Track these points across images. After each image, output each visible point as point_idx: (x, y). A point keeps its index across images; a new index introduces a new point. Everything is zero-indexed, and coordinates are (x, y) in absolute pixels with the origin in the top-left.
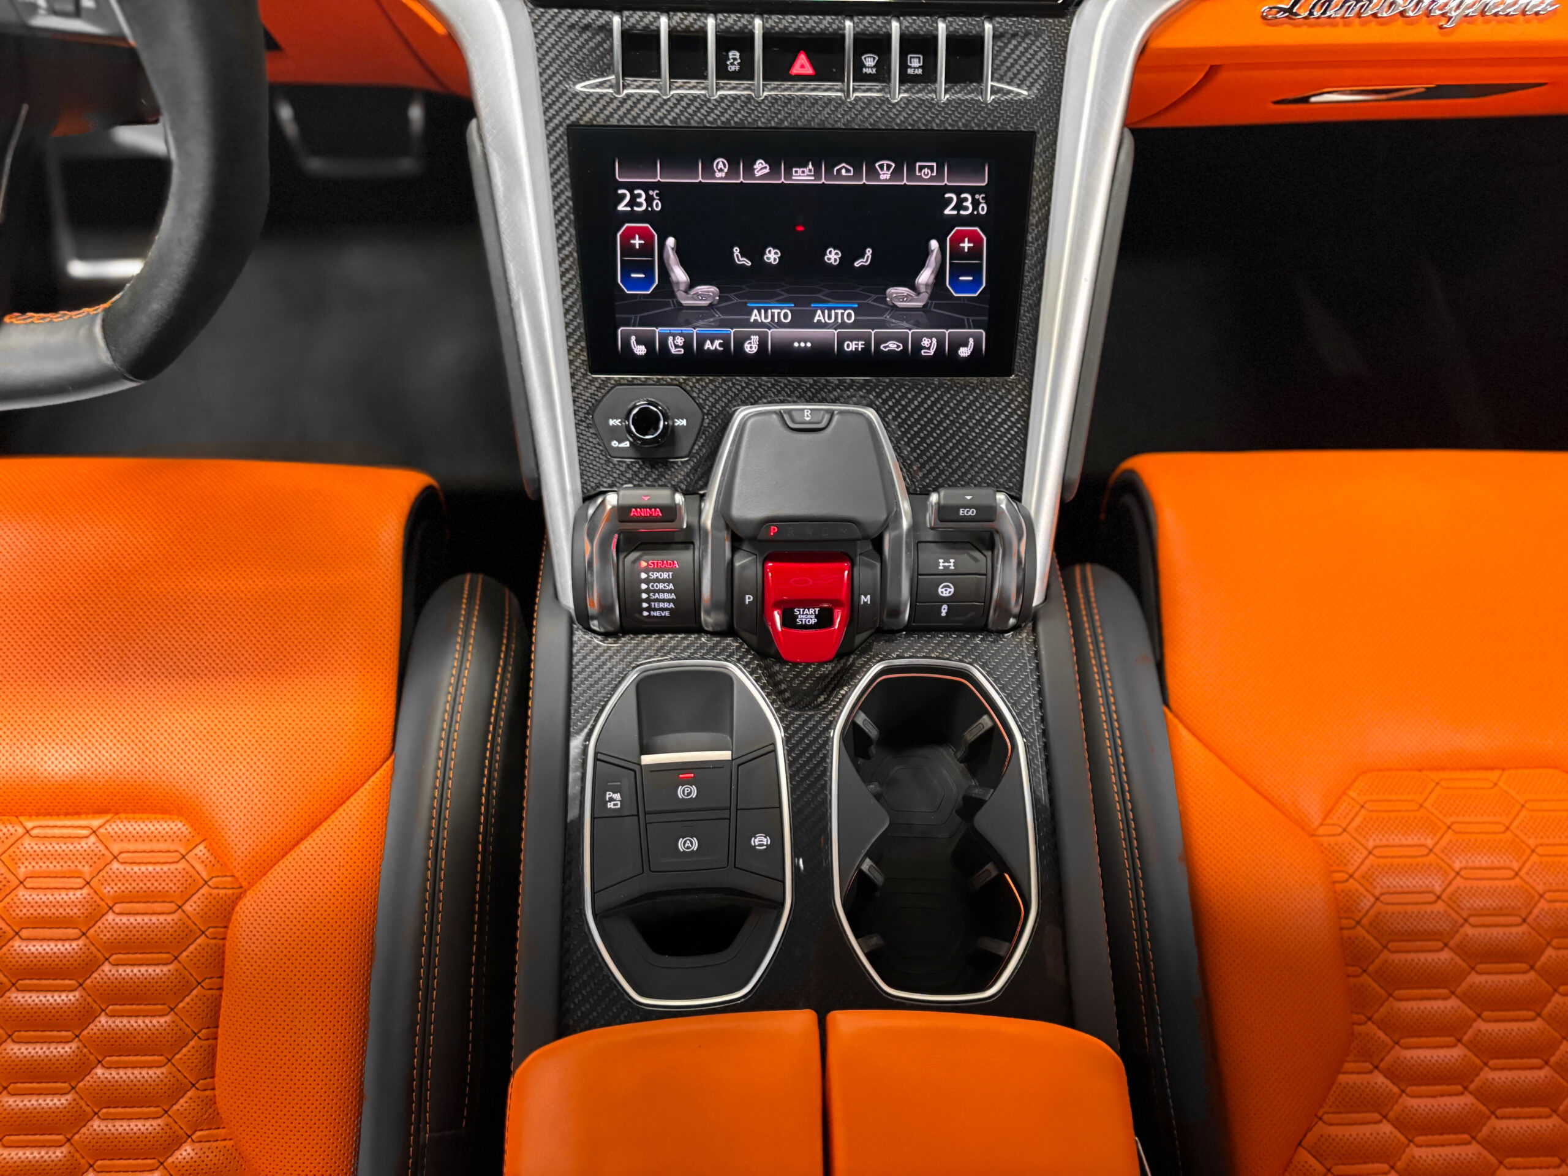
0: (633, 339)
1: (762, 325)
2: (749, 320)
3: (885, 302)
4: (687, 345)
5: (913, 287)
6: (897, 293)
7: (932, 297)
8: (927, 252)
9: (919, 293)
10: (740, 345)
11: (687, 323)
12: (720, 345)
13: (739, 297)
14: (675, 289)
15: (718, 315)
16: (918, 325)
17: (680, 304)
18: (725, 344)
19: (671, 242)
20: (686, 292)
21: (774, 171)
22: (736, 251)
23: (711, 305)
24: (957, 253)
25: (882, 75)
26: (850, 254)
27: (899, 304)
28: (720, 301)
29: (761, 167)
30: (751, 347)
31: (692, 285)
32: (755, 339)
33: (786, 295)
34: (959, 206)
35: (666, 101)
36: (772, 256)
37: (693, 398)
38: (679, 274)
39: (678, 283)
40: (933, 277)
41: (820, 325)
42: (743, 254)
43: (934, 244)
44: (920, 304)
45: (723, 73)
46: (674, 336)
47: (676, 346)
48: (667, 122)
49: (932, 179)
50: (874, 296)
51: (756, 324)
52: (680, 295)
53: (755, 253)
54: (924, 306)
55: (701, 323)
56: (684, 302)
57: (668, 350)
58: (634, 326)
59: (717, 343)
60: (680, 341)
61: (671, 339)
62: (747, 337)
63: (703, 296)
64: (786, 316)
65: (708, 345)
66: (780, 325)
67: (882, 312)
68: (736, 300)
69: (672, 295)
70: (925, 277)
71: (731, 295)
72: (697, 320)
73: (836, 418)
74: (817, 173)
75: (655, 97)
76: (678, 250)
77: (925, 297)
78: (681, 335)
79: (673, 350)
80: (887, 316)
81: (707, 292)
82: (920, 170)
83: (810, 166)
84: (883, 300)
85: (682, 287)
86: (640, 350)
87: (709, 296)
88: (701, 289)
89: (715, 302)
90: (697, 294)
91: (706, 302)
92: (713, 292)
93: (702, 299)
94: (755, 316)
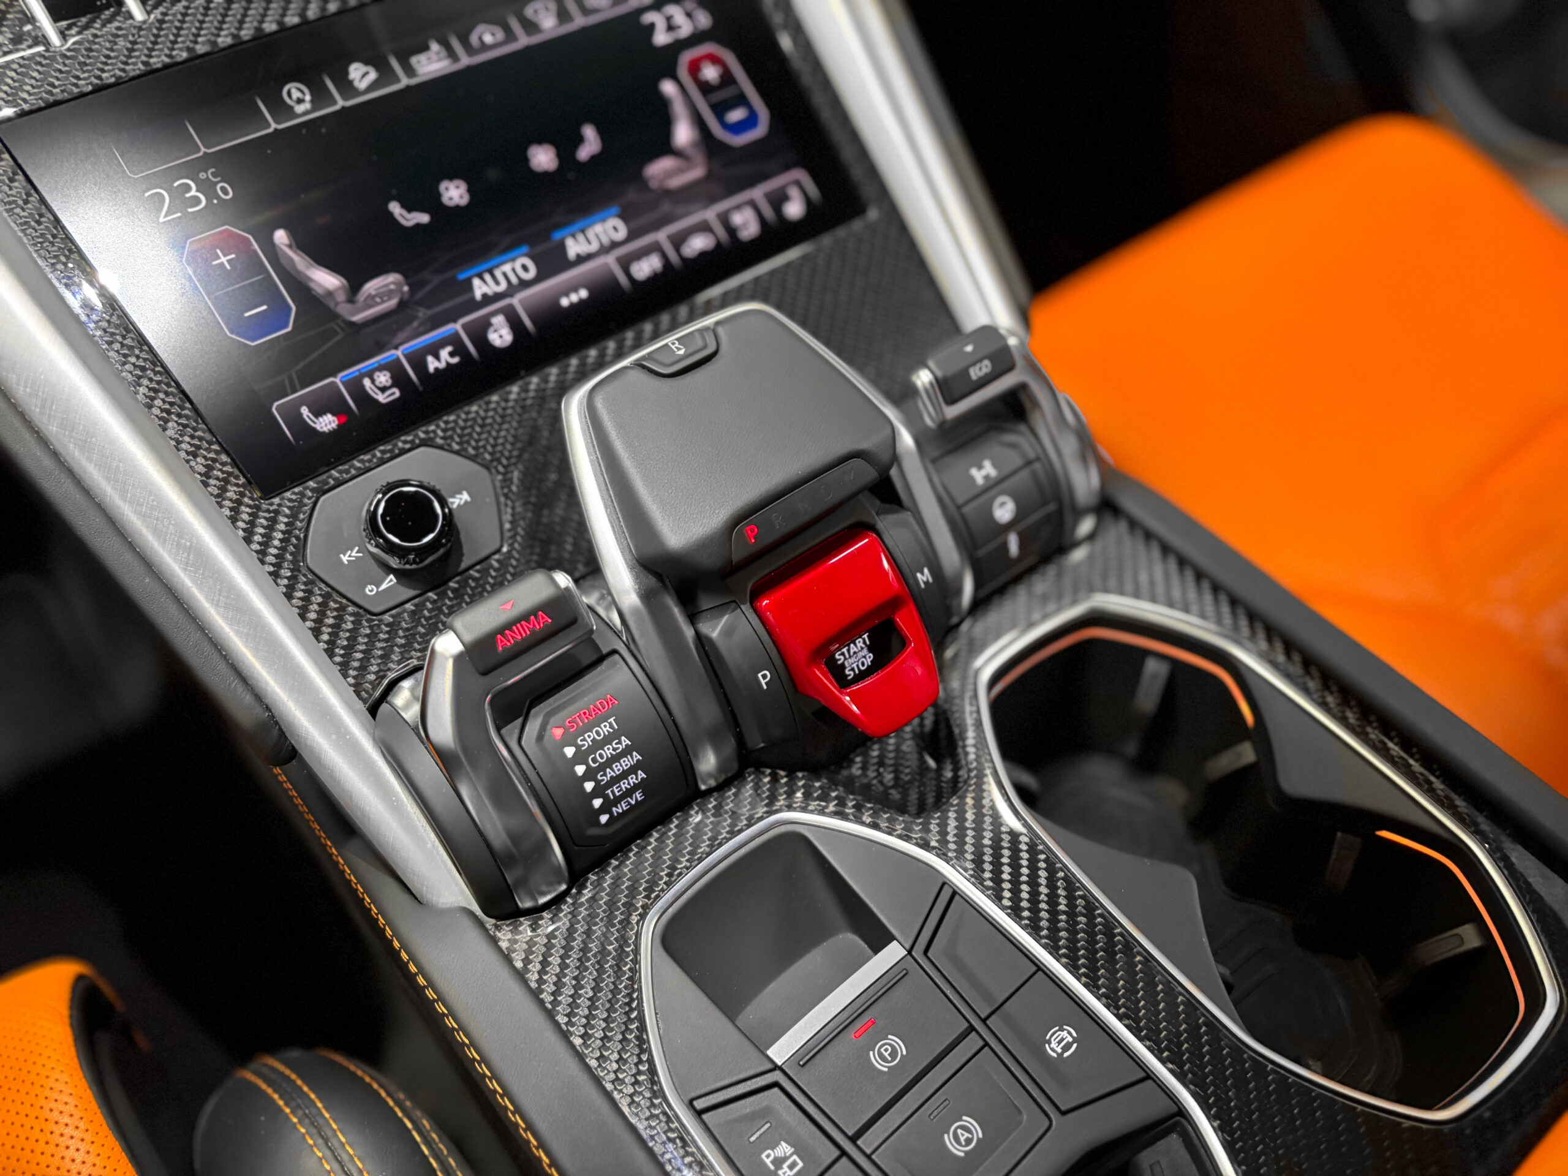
0: (305, 411)
1: (498, 297)
2: (473, 298)
3: (651, 190)
4: (399, 378)
5: (675, 153)
6: (659, 169)
7: (709, 158)
8: (664, 104)
9: (689, 159)
10: (481, 340)
11: (380, 348)
12: (452, 354)
13: (439, 271)
14: (332, 305)
15: (422, 313)
16: (712, 200)
17: (353, 324)
18: (459, 349)
19: (281, 236)
20: (351, 300)
21: (385, 72)
22: (395, 208)
23: (402, 305)
24: (706, 88)
26: (567, 145)
27: (673, 184)
28: (413, 290)
29: (361, 75)
30: (501, 336)
31: (354, 288)
32: (499, 320)
33: (508, 238)
34: (671, 28)
36: (454, 193)
37: (457, 453)
38: (325, 280)
39: (330, 294)
40: (693, 132)
41: (581, 259)
42: (409, 208)
43: (668, 88)
44: (701, 173)
46: (370, 375)
47: (383, 389)
49: (612, 6)
50: (633, 187)
51: (487, 300)
52: (343, 309)
53: (426, 200)
54: (707, 173)
55: (401, 336)
56: (357, 318)
57: (376, 401)
58: (294, 391)
59: (444, 353)
60: (383, 378)
61: (367, 382)
62: (485, 325)
63: (382, 296)
64: (525, 268)
65: (432, 364)
66: (524, 284)
67: (655, 206)
68: (436, 280)
69: (334, 316)
70: (683, 133)
71: (425, 275)
72: (394, 333)
73: (721, 331)
74: (449, 52)
76: (300, 243)
77: (699, 160)
78: (381, 368)
79: (382, 398)
80: (664, 207)
81: (385, 286)
83: (435, 46)
84: (647, 188)
85: (341, 297)
86: (327, 423)
87: (391, 291)
88: (371, 287)
89: (406, 297)
90: (371, 297)
91: (392, 303)
92: (393, 283)
93: (383, 302)
94: (480, 288)
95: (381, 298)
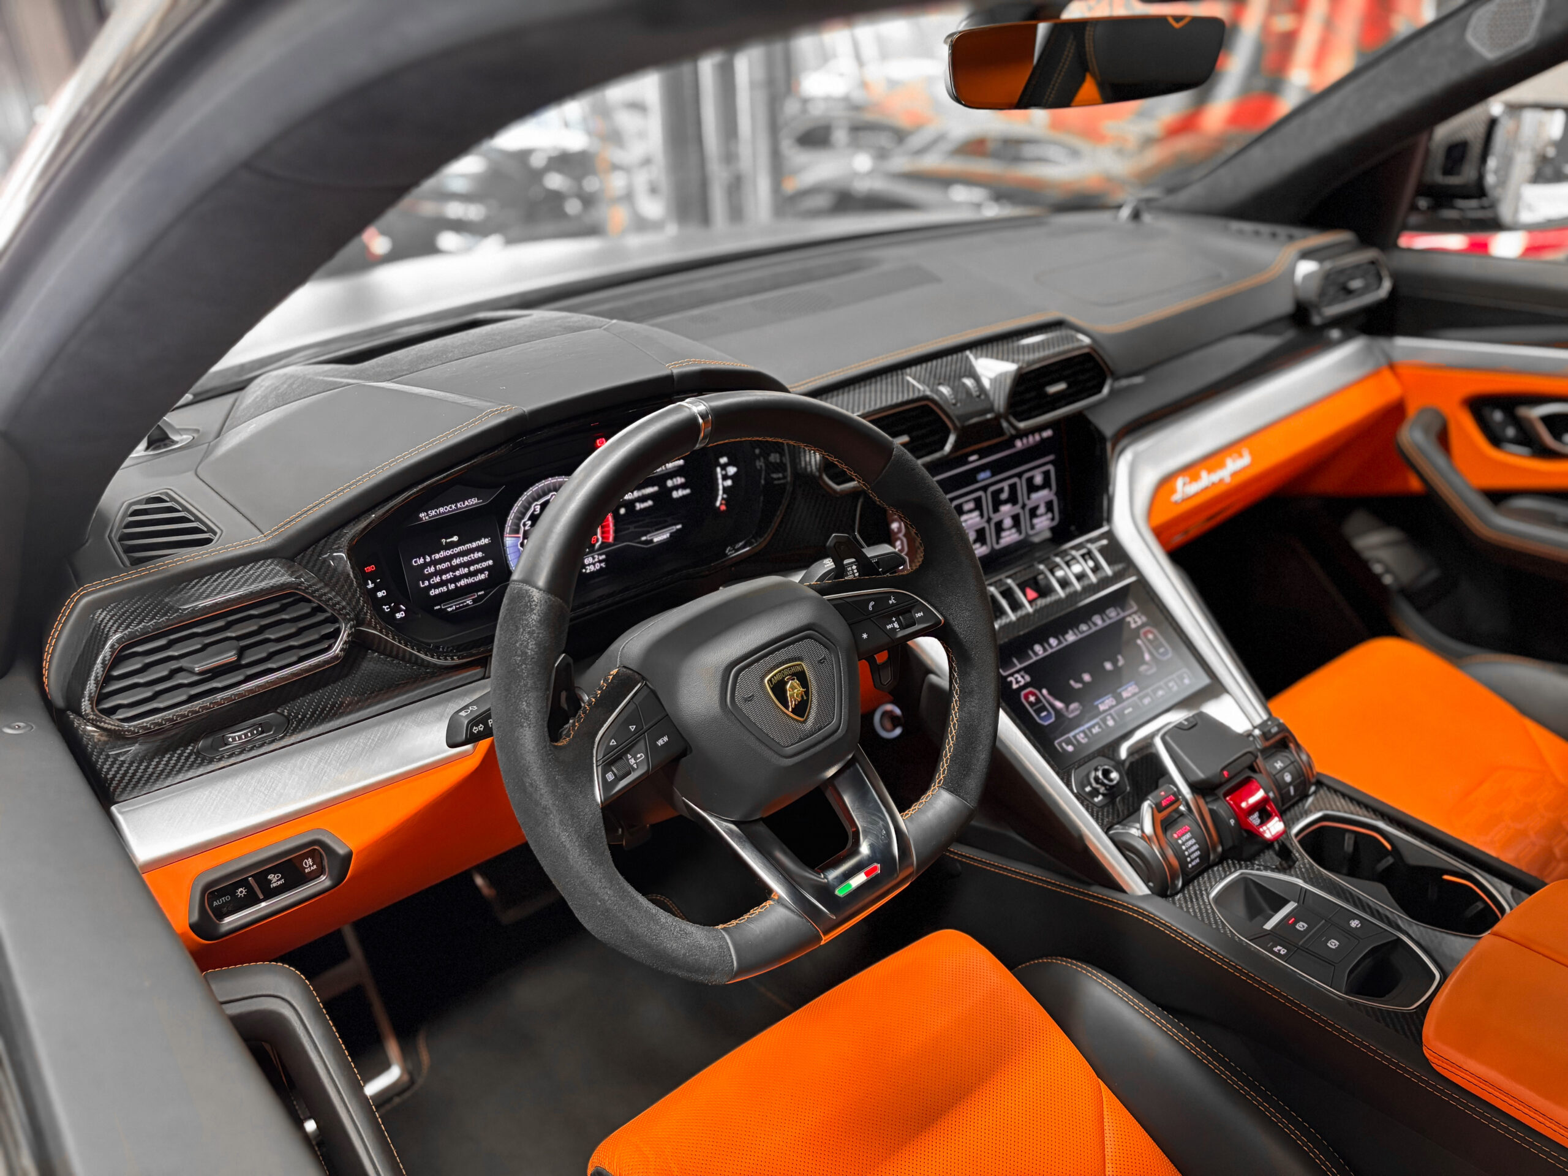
0: (1064, 745)
1: (1107, 710)
2: (1100, 710)
3: (1143, 675)
4: (1086, 736)
5: (1147, 663)
6: (1143, 669)
7: (1157, 664)
9: (1151, 665)
10: (1106, 723)
11: (1078, 726)
12: (1098, 728)
13: (1088, 702)
14: (1062, 712)
15: (1087, 714)
16: (1162, 679)
18: (1101, 726)
19: (1044, 691)
20: (1067, 711)
21: (1059, 640)
22: (1073, 682)
23: (1081, 712)
24: (1150, 641)
26: (1114, 662)
27: (1148, 673)
28: (1083, 708)
29: (1053, 641)
30: (1111, 722)
31: (1067, 707)
32: (1109, 717)
33: (1105, 692)
34: (1135, 622)
36: (1087, 677)
38: (1059, 705)
39: (1061, 709)
40: (1150, 656)
41: (1127, 698)
43: (1139, 642)
44: (1155, 669)
46: (1078, 734)
47: (1082, 738)
49: (1117, 616)
50: (1136, 675)
51: (1105, 711)
52: (1066, 713)
53: (1079, 680)
55: (1083, 722)
56: (1070, 716)
57: (1081, 742)
58: (1060, 738)
60: (1082, 735)
62: (1105, 719)
64: (1112, 701)
65: (1094, 731)
66: (1113, 706)
69: (1063, 715)
70: (1147, 657)
71: (1085, 703)
73: (1196, 717)
74: (1074, 634)
76: (1050, 693)
77: (1154, 665)
78: (1080, 732)
81: (1075, 706)
82: (1110, 614)
84: (1141, 674)
85: (1064, 710)
86: (1070, 748)
87: (1077, 708)
88: (1071, 706)
89: (1082, 710)
90: (1072, 709)
91: (1078, 711)
92: (1077, 705)
94: (1101, 707)
95: (1075, 710)
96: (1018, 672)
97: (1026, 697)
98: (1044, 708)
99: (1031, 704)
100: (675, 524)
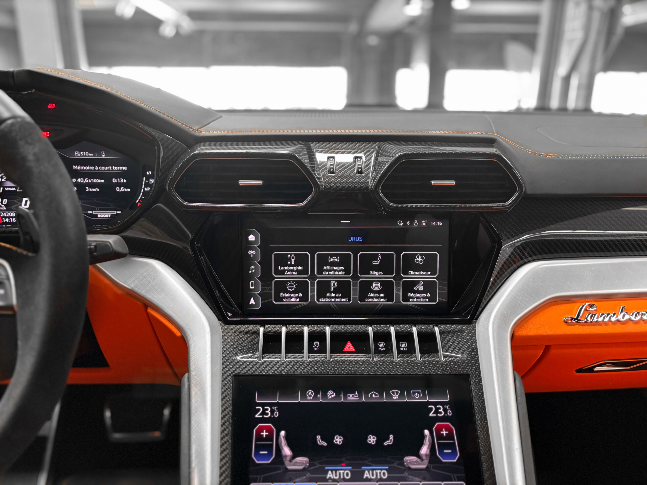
1: (334, 480)
2: (326, 477)
3: (404, 466)
5: (419, 456)
6: (410, 460)
7: (430, 462)
8: (423, 437)
9: (422, 460)
11: (290, 480)
13: (321, 463)
14: (284, 460)
15: (308, 475)
16: (425, 479)
17: (286, 468)
19: (283, 433)
20: (290, 461)
21: (338, 395)
22: (319, 437)
23: (304, 469)
24: (440, 437)
25: (388, 350)
26: (381, 439)
27: (413, 467)
28: (310, 466)
29: (331, 394)
31: (294, 457)
33: (347, 462)
34: (437, 412)
35: (283, 363)
36: (338, 440)
38: (287, 451)
39: (286, 456)
40: (429, 451)
41: (367, 480)
42: (322, 439)
43: (426, 432)
44: (424, 466)
45: (311, 351)
48: (283, 373)
49: (420, 398)
50: (397, 462)
51: (330, 480)
52: (287, 463)
53: (329, 439)
54: (427, 467)
55: (298, 480)
56: (289, 467)
58: (259, 482)
63: (301, 463)
64: (347, 475)
66: (344, 480)
67: (402, 472)
68: (318, 466)
69: (282, 463)
70: (424, 450)
71: (316, 463)
72: (296, 477)
74: (360, 397)
75: (278, 362)
76: (287, 438)
77: (426, 462)
80: (406, 474)
81: (303, 460)
82: (413, 395)
83: (356, 393)
84: (402, 464)
85: (288, 458)
87: (303, 463)
88: (299, 459)
89: (307, 467)
90: (296, 462)
91: (301, 467)
92: (305, 461)
93: (299, 466)
94: (330, 475)
95: (299, 464)
96: (271, 405)
97: (260, 430)
98: (269, 448)
99: (259, 438)
100: (117, 210)
